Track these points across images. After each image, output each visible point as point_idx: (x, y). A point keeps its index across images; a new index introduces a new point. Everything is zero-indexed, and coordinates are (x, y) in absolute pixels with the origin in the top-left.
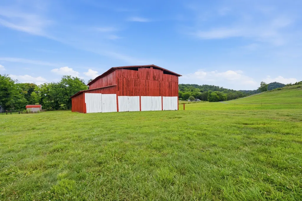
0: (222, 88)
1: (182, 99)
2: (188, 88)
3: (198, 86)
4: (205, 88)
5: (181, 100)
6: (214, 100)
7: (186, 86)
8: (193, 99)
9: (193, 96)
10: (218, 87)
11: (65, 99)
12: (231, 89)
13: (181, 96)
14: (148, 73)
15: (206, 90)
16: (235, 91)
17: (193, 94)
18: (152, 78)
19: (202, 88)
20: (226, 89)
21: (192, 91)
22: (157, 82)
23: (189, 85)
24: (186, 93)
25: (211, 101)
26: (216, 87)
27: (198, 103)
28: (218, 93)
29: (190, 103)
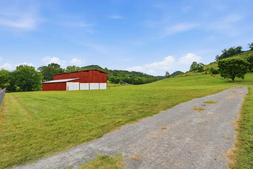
0: (145, 74)
1: (114, 82)
2: (120, 74)
3: (128, 72)
4: (133, 74)
5: (113, 84)
6: (136, 84)
7: (119, 72)
8: (122, 82)
9: (122, 80)
10: (143, 73)
11: (23, 84)
12: (151, 75)
13: (114, 80)
14: (93, 72)
15: (134, 75)
16: (154, 77)
17: (123, 79)
18: (95, 75)
19: (131, 73)
20: (148, 75)
21: (123, 76)
22: (97, 76)
23: (121, 71)
24: (118, 78)
25: (134, 84)
26: (141, 73)
27: (125, 86)
28: (139, 78)
29: (120, 86)
